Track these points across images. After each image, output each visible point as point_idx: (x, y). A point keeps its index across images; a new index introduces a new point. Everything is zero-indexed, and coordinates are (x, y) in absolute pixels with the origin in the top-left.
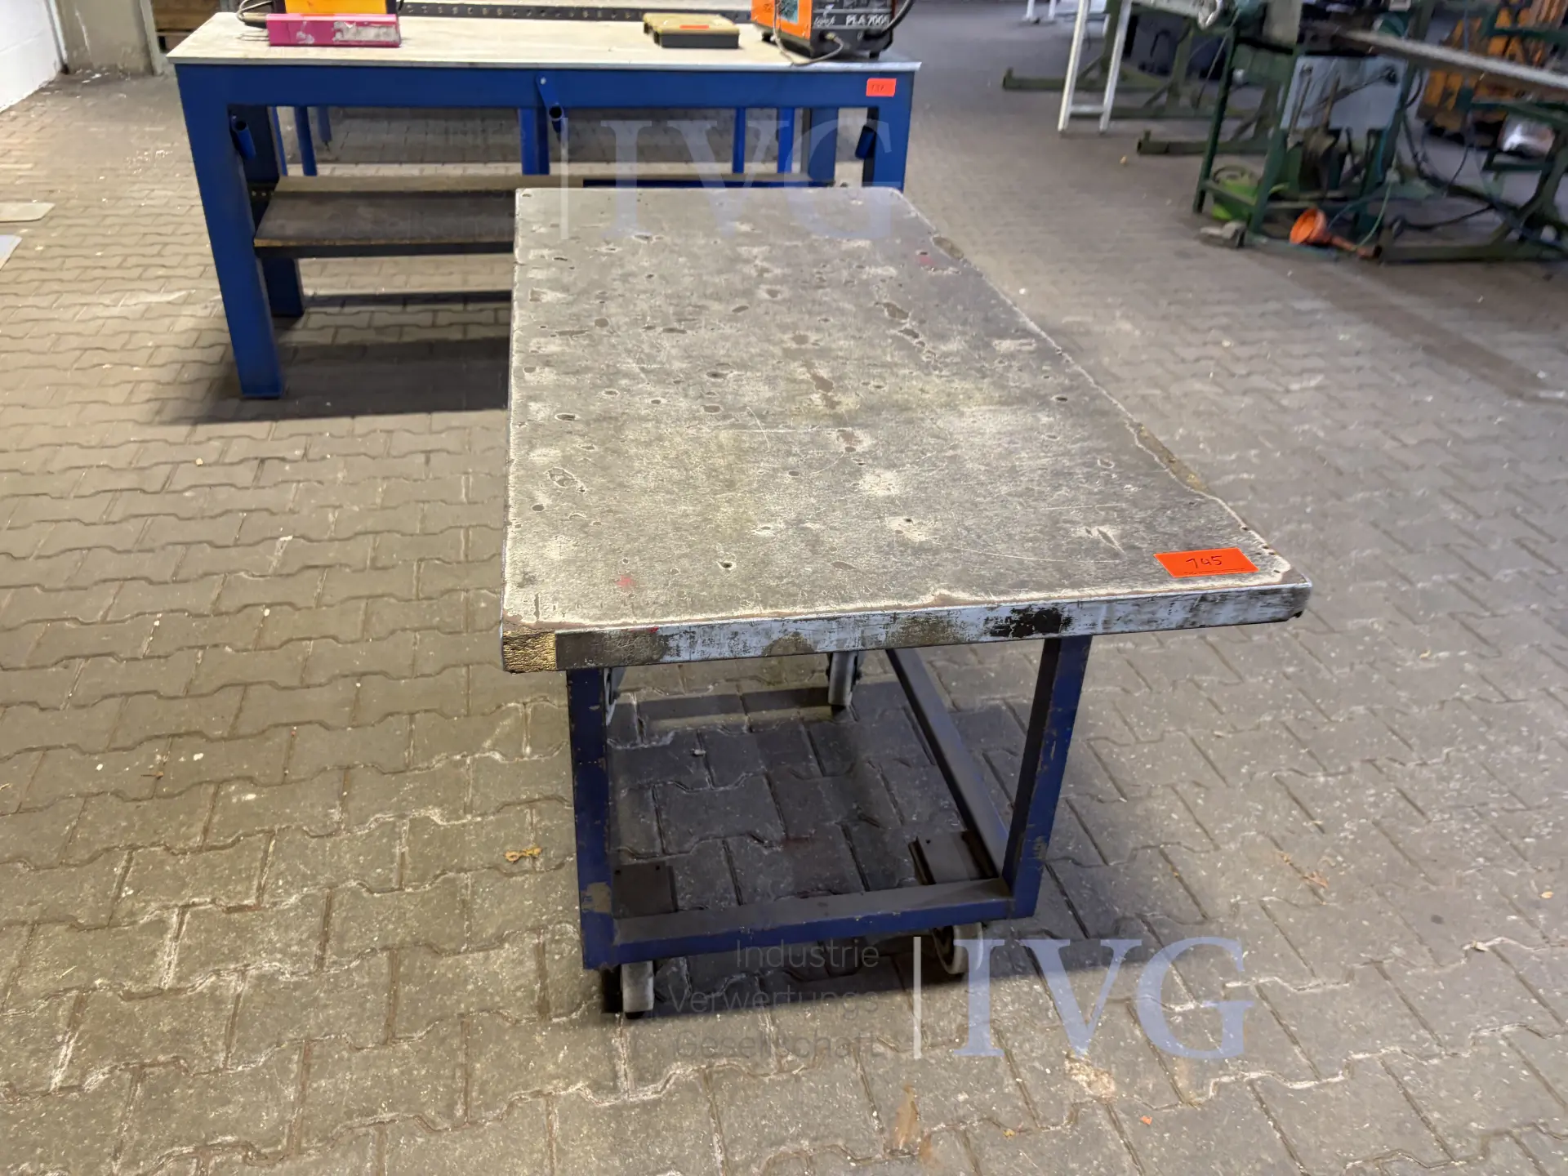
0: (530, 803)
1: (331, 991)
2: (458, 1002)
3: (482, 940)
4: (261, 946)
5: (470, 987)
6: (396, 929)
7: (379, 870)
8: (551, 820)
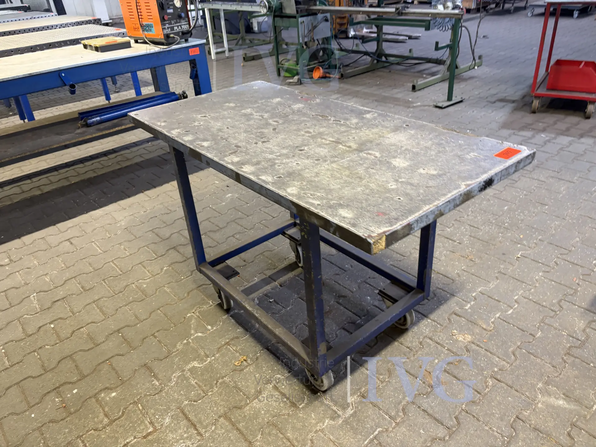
0: (227, 344)
1: (213, 442)
2: (263, 419)
3: (253, 395)
4: (171, 442)
5: (263, 412)
6: (218, 409)
7: (193, 393)
8: (240, 346)
